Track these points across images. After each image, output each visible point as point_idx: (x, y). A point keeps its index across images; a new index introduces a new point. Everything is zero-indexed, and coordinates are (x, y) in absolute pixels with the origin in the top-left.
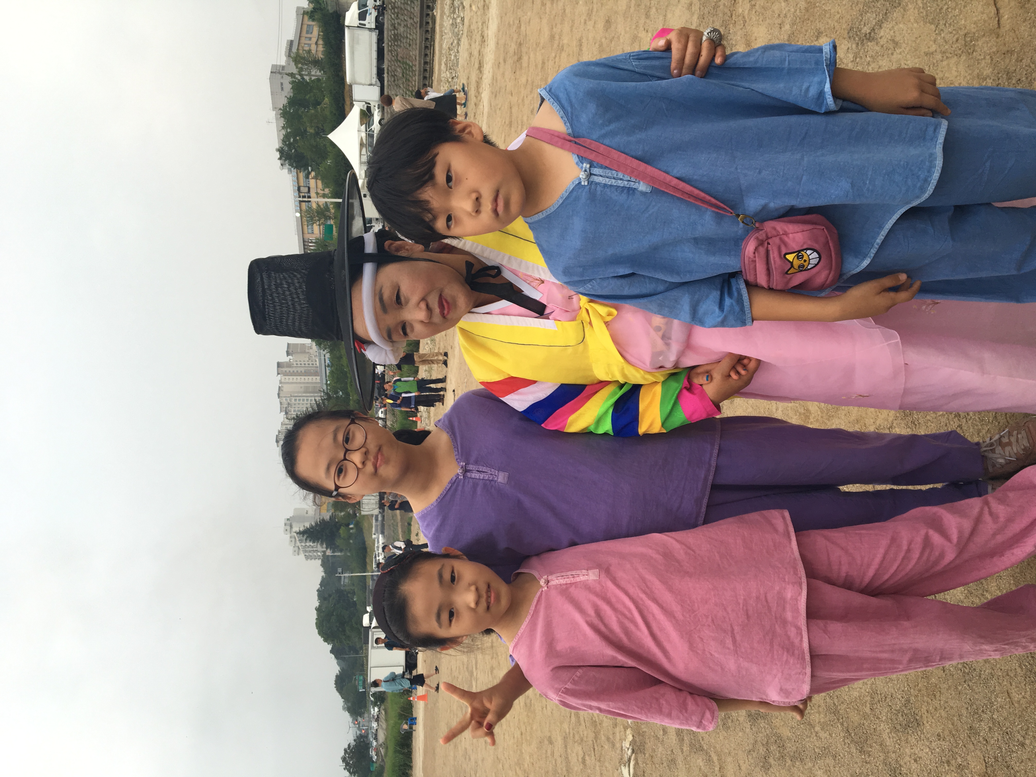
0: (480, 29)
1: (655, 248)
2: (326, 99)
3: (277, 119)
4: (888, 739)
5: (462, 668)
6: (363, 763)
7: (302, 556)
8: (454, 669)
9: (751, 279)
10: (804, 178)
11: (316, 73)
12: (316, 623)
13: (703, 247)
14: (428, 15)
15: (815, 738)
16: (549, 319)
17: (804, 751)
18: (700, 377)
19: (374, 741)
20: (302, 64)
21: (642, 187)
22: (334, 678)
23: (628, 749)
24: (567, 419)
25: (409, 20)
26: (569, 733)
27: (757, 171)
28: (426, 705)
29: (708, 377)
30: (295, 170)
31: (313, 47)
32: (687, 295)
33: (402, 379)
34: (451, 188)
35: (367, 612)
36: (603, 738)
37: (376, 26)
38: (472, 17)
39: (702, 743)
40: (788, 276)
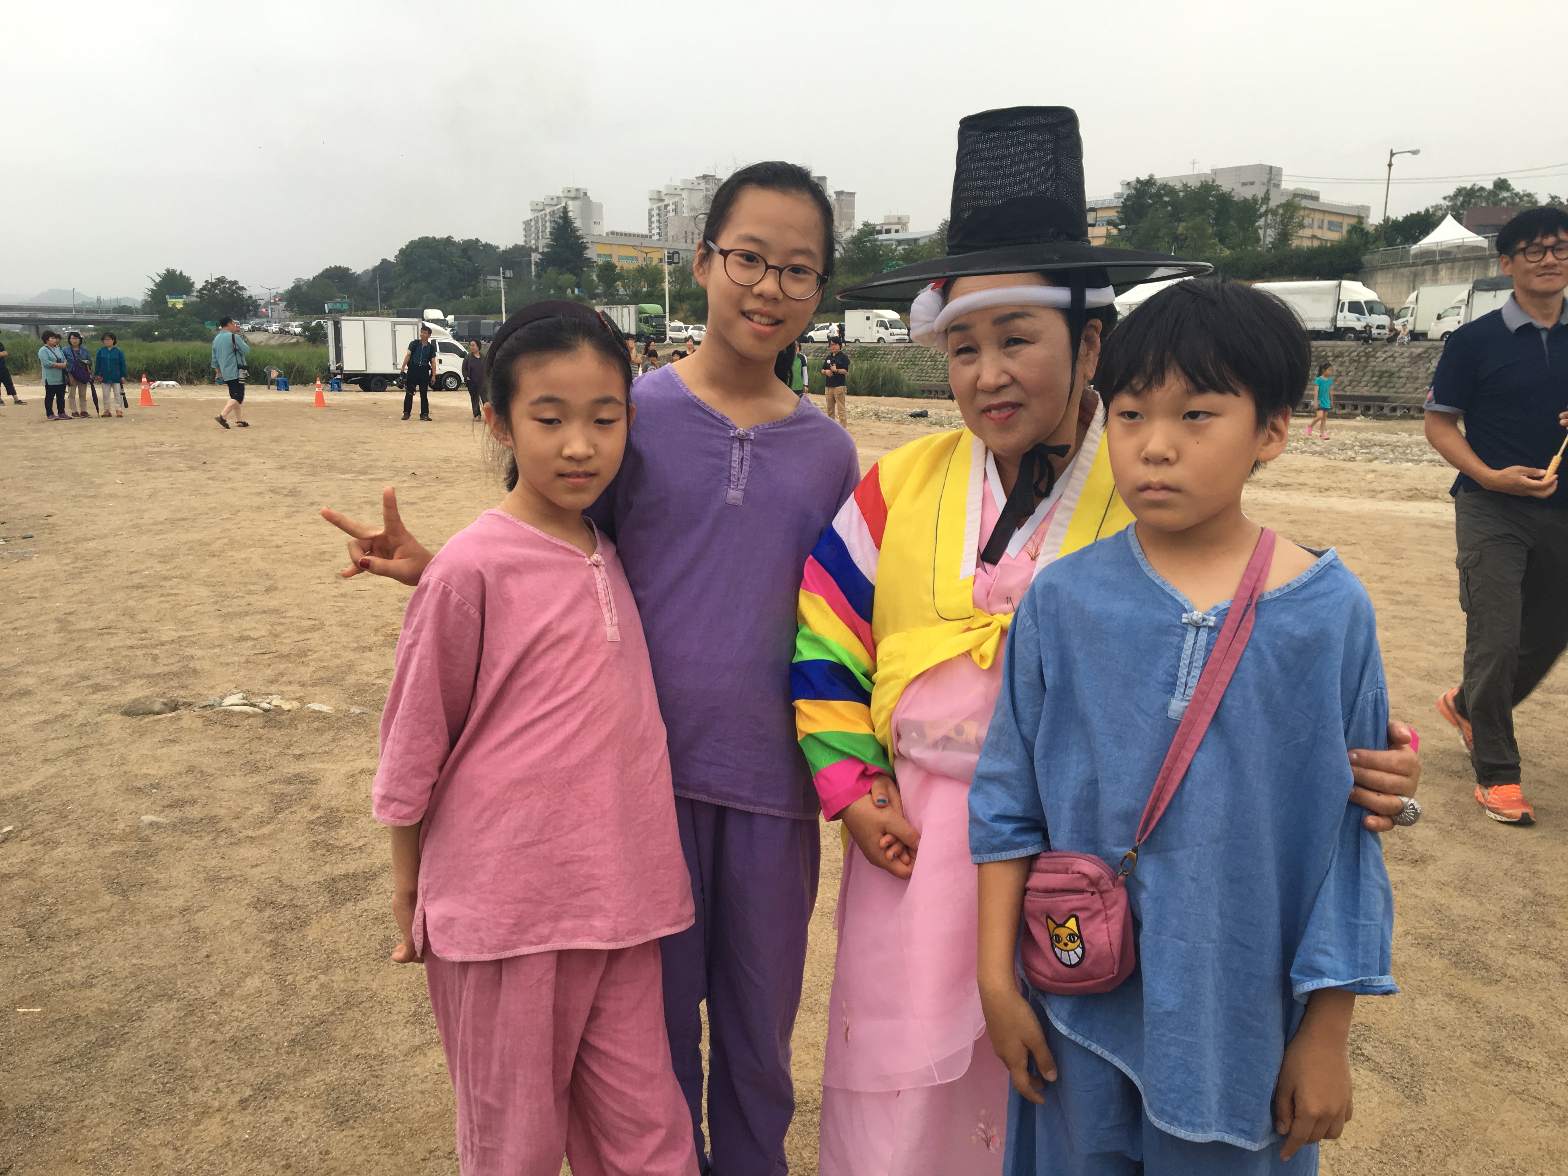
0: (1340, 485)
1: (1083, 722)
2: (1228, 252)
3: (1198, 176)
4: (316, 1079)
5: (370, 458)
6: (215, 311)
7: (529, 216)
8: (366, 446)
9: (1042, 863)
10: (1182, 944)
11: (1268, 236)
12: (427, 238)
13: (1085, 793)
14: (1356, 408)
15: (308, 975)
16: (977, 567)
17: (287, 959)
18: (883, 791)
19: (250, 326)
20: (1282, 215)
21: (1177, 706)
22: (344, 265)
23: (269, 703)
24: (821, 595)
25: (1349, 378)
26: (285, 617)
27: (1196, 876)
28: (308, 405)
29: (884, 801)
30: (1121, 204)
31: (1307, 232)
32: (1016, 768)
33: (805, 368)
34: (1184, 418)
35: (445, 316)
36: (282, 667)
37: (1340, 328)
38: (1357, 474)
39: (287, 812)
40: (1043, 919)
